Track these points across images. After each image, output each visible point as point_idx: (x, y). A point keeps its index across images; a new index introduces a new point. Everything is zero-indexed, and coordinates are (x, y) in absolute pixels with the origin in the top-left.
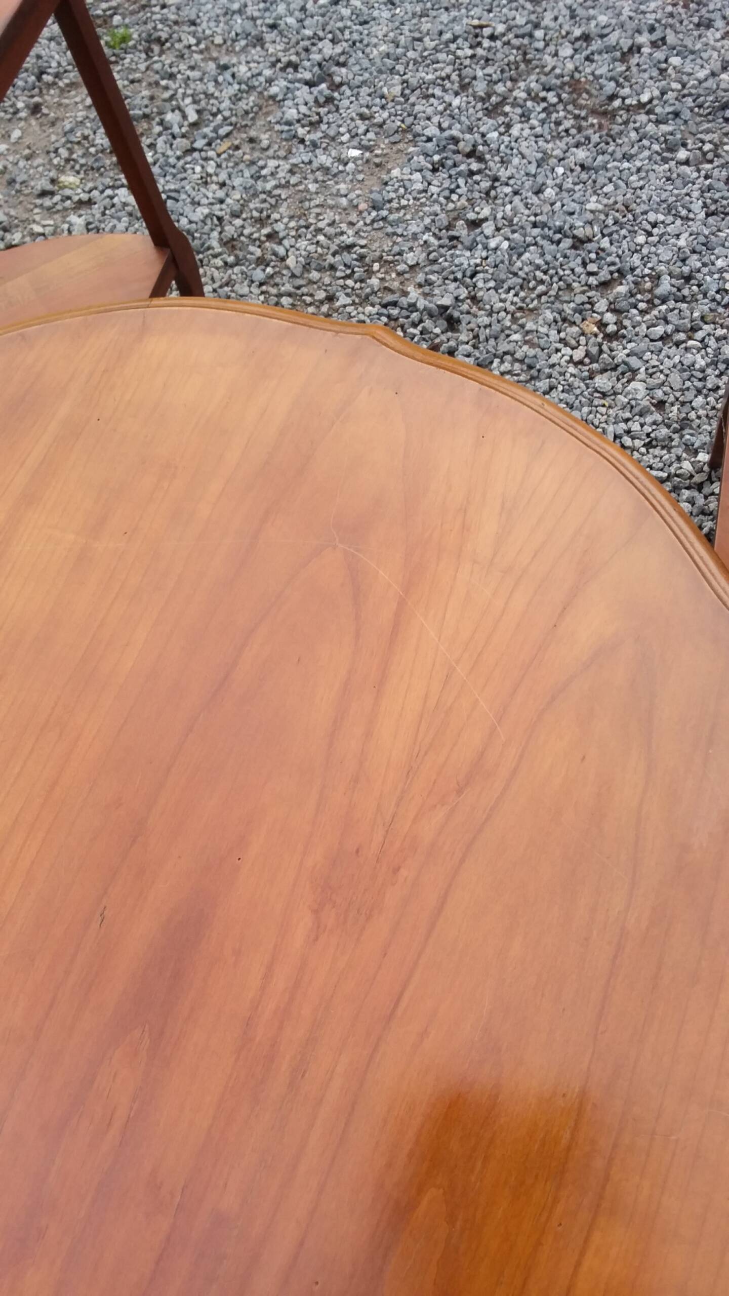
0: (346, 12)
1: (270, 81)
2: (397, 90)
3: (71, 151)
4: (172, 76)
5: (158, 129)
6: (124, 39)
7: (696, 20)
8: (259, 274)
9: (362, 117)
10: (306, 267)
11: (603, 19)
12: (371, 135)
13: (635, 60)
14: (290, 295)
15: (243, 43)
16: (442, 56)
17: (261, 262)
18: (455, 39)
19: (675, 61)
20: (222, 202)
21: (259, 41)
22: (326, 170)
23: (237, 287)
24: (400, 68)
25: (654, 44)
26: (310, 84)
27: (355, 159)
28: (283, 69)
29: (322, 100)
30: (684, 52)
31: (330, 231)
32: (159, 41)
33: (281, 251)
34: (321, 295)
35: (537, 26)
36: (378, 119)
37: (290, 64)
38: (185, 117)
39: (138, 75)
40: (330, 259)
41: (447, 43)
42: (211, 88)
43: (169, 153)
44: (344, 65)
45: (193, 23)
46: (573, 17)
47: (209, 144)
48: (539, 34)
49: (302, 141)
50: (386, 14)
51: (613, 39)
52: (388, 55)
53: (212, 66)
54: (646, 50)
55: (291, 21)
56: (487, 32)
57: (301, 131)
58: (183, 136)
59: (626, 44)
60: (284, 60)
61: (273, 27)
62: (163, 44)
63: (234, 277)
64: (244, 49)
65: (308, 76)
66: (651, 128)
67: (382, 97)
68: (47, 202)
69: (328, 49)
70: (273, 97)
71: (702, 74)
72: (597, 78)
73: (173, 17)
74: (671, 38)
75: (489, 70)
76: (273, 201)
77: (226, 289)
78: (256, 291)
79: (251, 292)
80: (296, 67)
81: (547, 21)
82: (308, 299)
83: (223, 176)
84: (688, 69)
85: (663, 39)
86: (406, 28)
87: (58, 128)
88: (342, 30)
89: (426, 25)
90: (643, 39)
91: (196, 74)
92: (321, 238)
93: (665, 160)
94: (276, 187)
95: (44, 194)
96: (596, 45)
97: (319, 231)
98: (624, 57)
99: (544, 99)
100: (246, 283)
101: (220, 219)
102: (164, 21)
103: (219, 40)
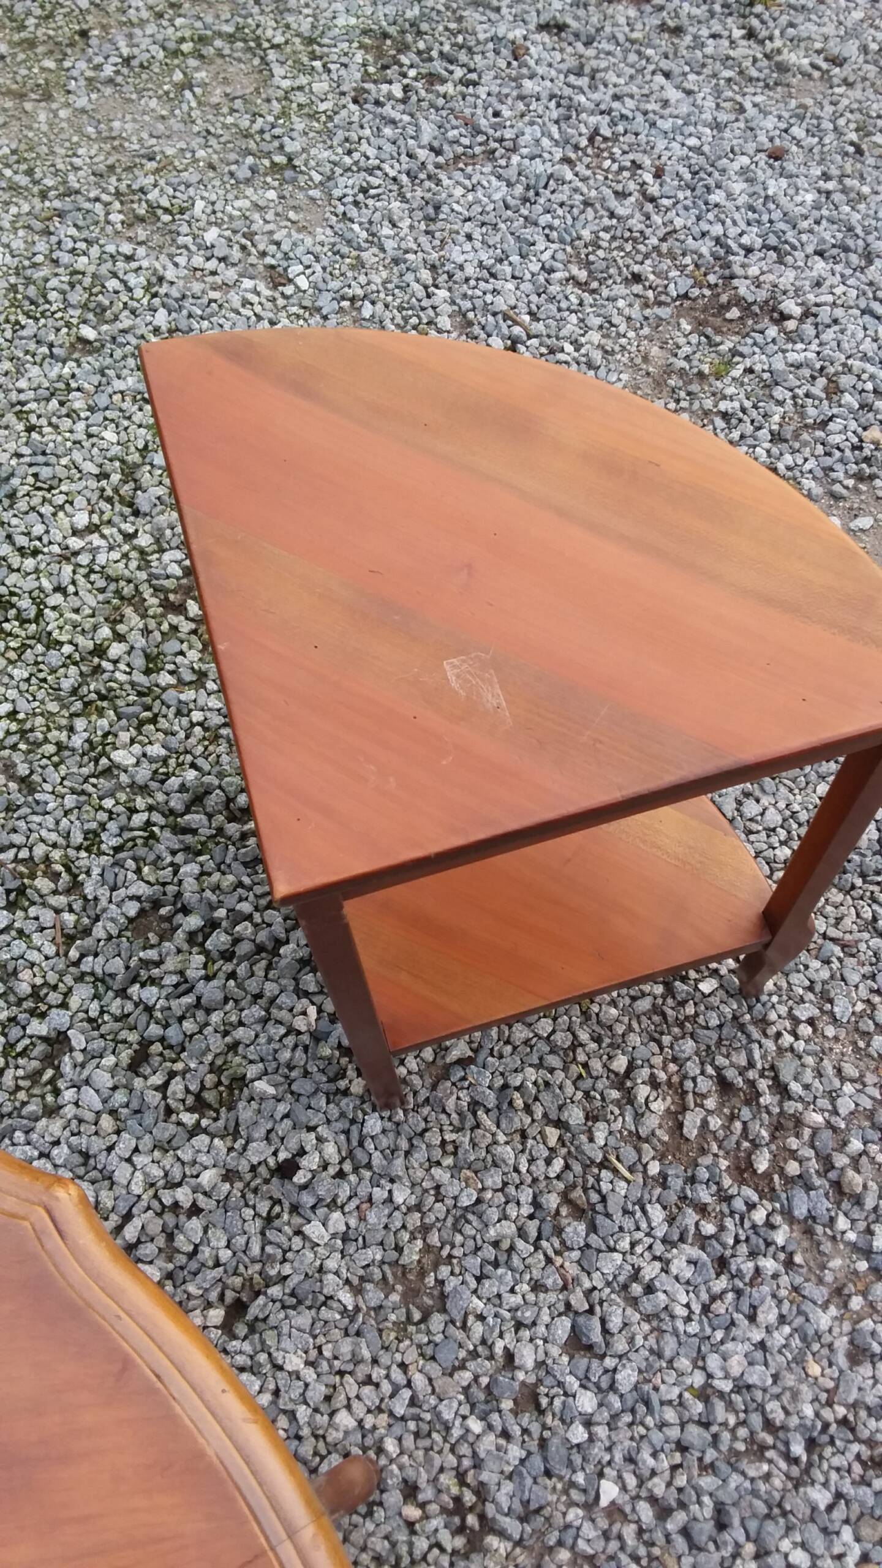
23: (850, 962)
63: (863, 947)
77: (837, 950)
78: (863, 992)
79: (856, 987)
100: (867, 969)
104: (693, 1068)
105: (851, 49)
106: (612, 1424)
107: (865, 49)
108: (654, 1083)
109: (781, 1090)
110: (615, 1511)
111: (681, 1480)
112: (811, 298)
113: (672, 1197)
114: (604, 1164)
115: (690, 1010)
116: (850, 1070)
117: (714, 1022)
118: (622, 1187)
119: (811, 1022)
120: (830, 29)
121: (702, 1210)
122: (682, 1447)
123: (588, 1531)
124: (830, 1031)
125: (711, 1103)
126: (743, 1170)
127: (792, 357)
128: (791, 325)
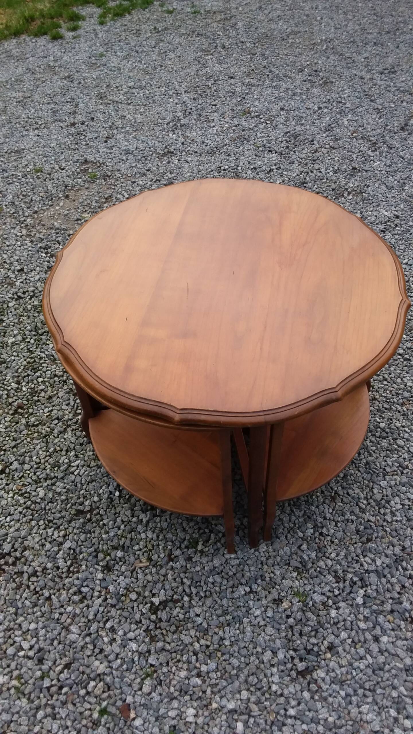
0: (173, 165)
1: (151, 185)
4: (115, 185)
5: (115, 200)
6: (95, 176)
7: (288, 162)
11: (259, 163)
13: (272, 173)
16: (209, 176)
18: (212, 171)
19: (285, 173)
21: (144, 175)
25: (277, 169)
28: (155, 182)
30: (287, 170)
32: (107, 176)
35: (238, 166)
38: (124, 196)
39: (102, 186)
41: (210, 172)
42: (131, 188)
45: (119, 171)
46: (249, 163)
48: (239, 168)
50: (187, 165)
51: (264, 168)
53: (129, 182)
54: (275, 170)
55: (154, 168)
56: (222, 168)
59: (268, 169)
60: (155, 179)
61: (148, 170)
62: (109, 177)
64: (139, 177)
65: (165, 183)
68: (79, 222)
71: (294, 175)
73: (110, 169)
74: (282, 167)
80: (159, 181)
81: (241, 164)
84: (290, 174)
85: (280, 167)
86: (195, 169)
87: (77, 202)
88: (173, 170)
89: (201, 168)
90: (274, 167)
91: (124, 185)
95: (78, 220)
96: (258, 170)
98: (269, 173)
102: (108, 170)
103: (129, 175)
127: (9, 198)
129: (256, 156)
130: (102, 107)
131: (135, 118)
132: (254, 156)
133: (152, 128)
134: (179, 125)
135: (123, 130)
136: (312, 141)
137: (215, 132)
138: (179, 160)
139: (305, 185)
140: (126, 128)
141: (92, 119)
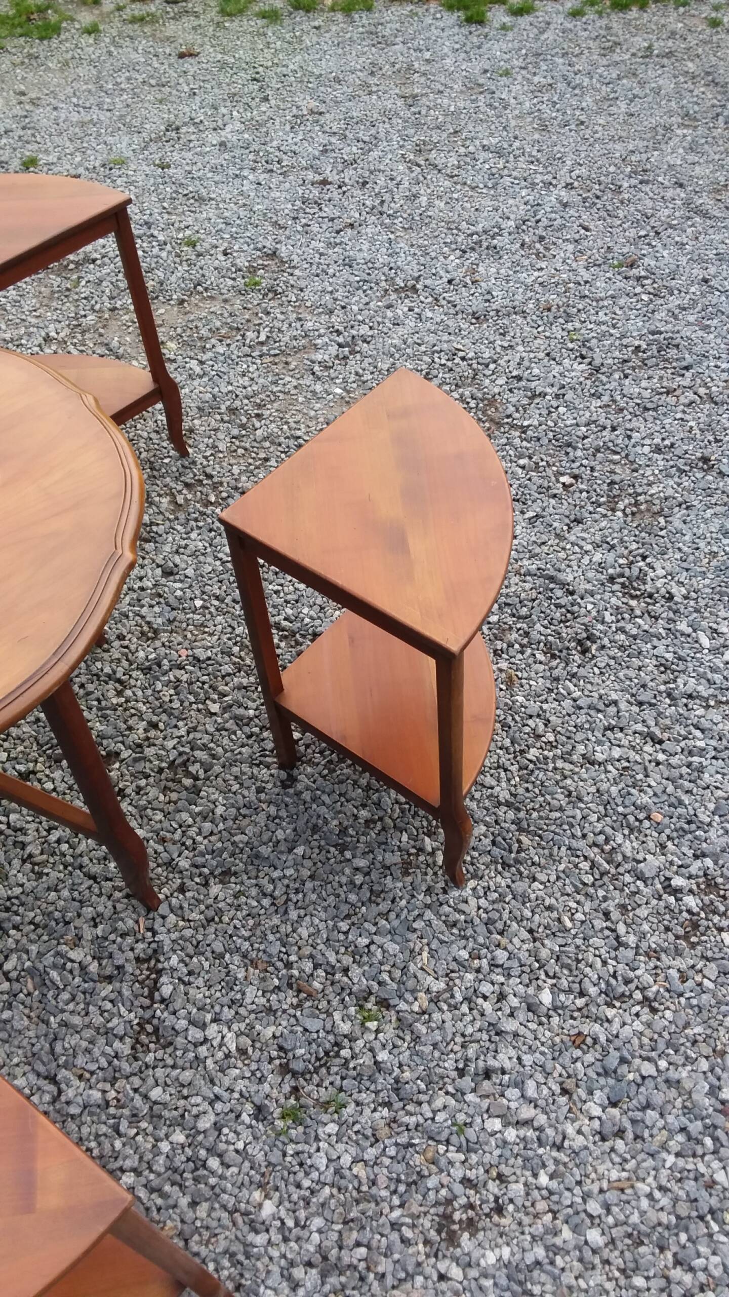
0: (391, 315)
1: (320, 336)
2: (386, 367)
3: (184, 331)
4: (268, 313)
6: (258, 284)
7: (593, 391)
8: (235, 432)
9: (357, 374)
10: (265, 439)
11: (536, 372)
12: (354, 385)
13: (538, 400)
14: (246, 449)
15: (321, 310)
16: (425, 358)
17: (243, 426)
18: (440, 351)
19: (562, 410)
20: (245, 388)
21: (331, 312)
22: (314, 392)
24: (397, 356)
25: (556, 396)
26: (340, 345)
27: (335, 394)
28: (332, 332)
29: (341, 356)
30: (571, 407)
31: (293, 425)
32: (275, 292)
33: (258, 425)
34: (262, 455)
35: (494, 362)
36: (364, 378)
37: (337, 331)
38: (258, 337)
39: (250, 306)
40: (282, 439)
41: (434, 352)
42: (285, 327)
43: (236, 352)
44: (368, 343)
45: (301, 290)
46: (521, 363)
47: (261, 356)
48: (492, 366)
49: (313, 374)
50: (412, 324)
51: (534, 384)
52: (395, 347)
53: (294, 316)
54: (549, 397)
55: (355, 308)
56: (461, 354)
57: (317, 368)
58: (250, 347)
59: (539, 390)
60: (336, 327)
61: (343, 307)
62: (276, 295)
64: (319, 314)
65: (342, 341)
66: (517, 441)
67: (376, 367)
69: (364, 330)
70: (315, 345)
71: (571, 423)
72: (508, 402)
73: (292, 282)
74: (569, 396)
75: (447, 376)
76: (273, 398)
78: (228, 439)
80: (339, 334)
81: (504, 360)
82: (253, 455)
83: (255, 375)
84: (565, 417)
85: (564, 395)
86: (417, 336)
87: (186, 317)
88: (380, 324)
89: (430, 338)
90: (552, 391)
91: (282, 317)
92: (285, 427)
93: (511, 461)
94: (280, 391)
96: (521, 384)
97: (287, 423)
98: (533, 397)
99: (468, 403)
101: (237, 396)
102: (286, 283)
103: (308, 304)
104: (173, 485)
105: (81, 170)
106: (190, 587)
107: (87, 169)
108: (160, 495)
109: (209, 476)
110: (204, 607)
111: (224, 588)
112: (103, 251)
113: (183, 521)
114: (152, 524)
115: (164, 470)
116: (233, 461)
117: (174, 469)
118: (162, 527)
119: (212, 455)
120: (68, 167)
121: (196, 520)
122: (221, 582)
123: (197, 617)
124: (221, 455)
125: (185, 492)
126: (208, 503)
127: (104, 272)
128: (98, 262)
129: (548, 355)
130: (401, 167)
131: (430, 205)
132: (541, 355)
133: (436, 234)
134: (485, 244)
135: (387, 221)
136: (687, 368)
137: (529, 281)
138: (410, 310)
139: (569, 450)
140: (397, 218)
141: (365, 183)
